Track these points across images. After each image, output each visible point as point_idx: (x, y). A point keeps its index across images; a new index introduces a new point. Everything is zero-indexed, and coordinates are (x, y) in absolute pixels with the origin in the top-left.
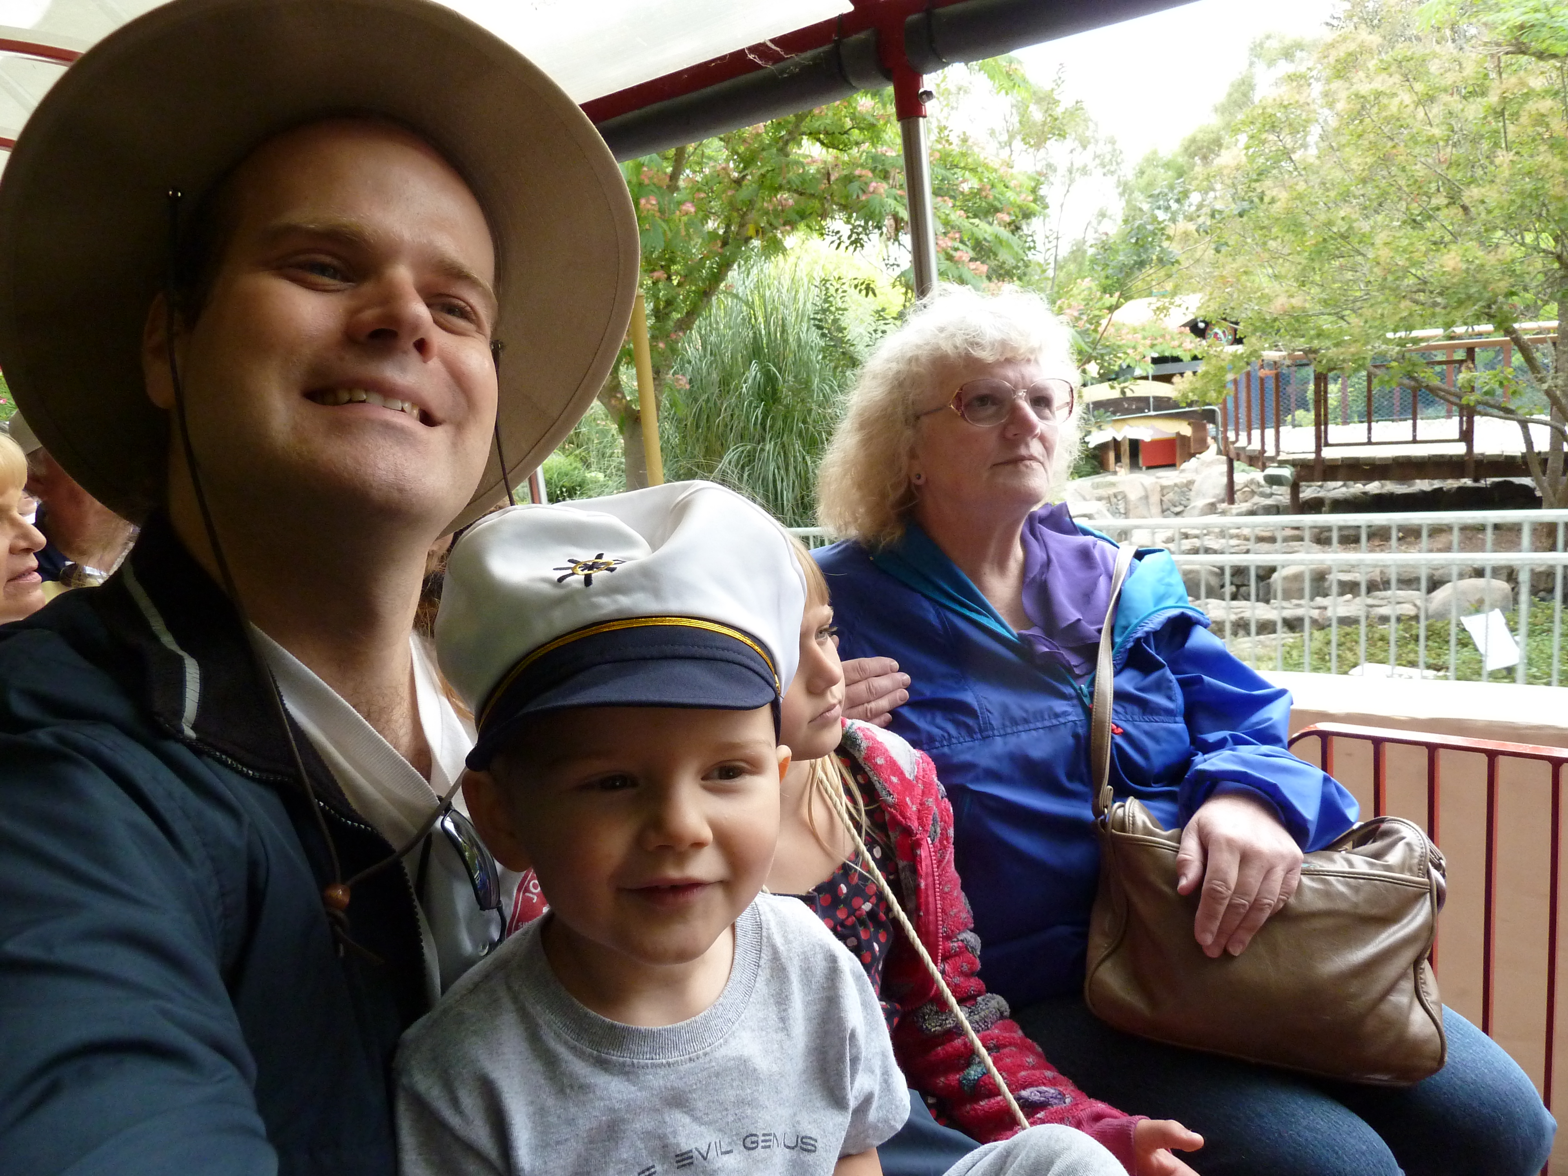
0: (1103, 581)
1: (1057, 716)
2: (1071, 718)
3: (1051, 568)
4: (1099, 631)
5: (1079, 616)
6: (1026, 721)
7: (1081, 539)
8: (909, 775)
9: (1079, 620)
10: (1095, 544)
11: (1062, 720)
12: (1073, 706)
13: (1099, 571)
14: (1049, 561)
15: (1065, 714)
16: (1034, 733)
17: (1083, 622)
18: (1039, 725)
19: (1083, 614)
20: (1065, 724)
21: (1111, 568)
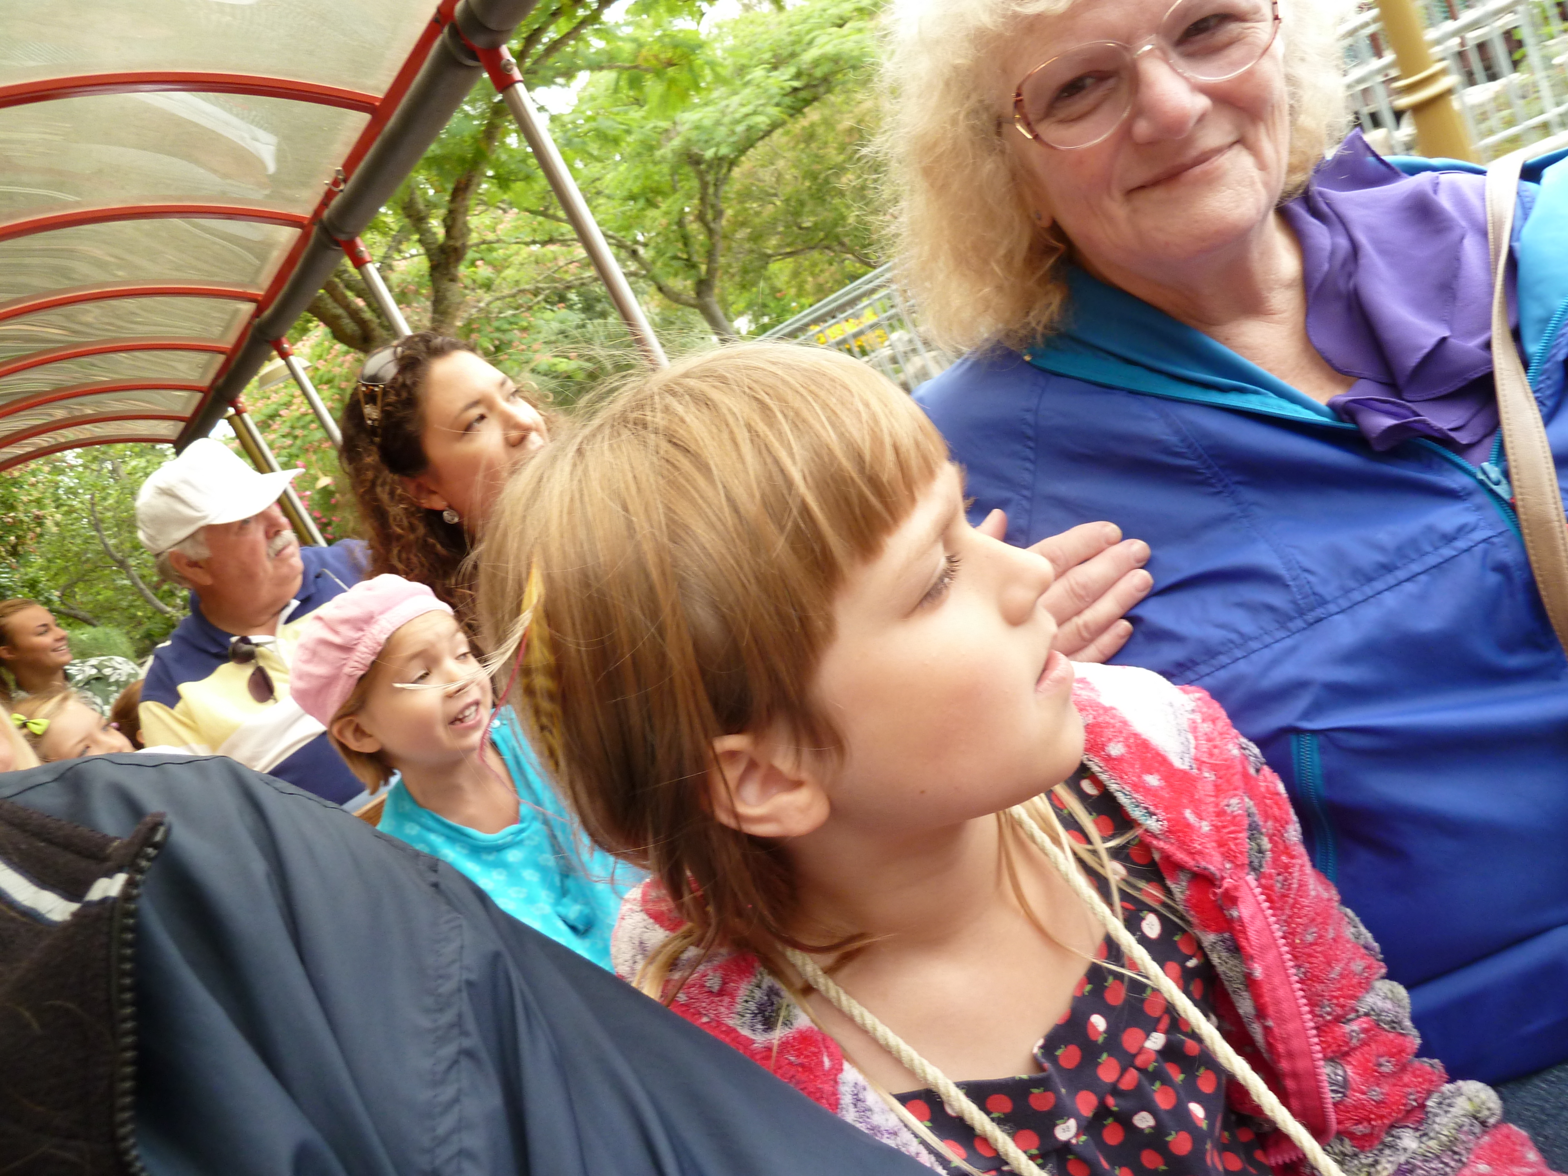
0: (1471, 248)
1: (1449, 539)
2: (1479, 535)
3: (1362, 261)
4: (1488, 346)
5: (1442, 332)
6: (1387, 568)
7: (1406, 185)
8: (1181, 762)
9: (1444, 340)
10: (1436, 185)
11: (1461, 544)
12: (1479, 508)
13: (1457, 233)
14: (1355, 249)
15: (1462, 530)
16: (1409, 587)
17: (1453, 341)
18: (1416, 568)
19: (1448, 323)
20: (1468, 550)
21: (1480, 217)
